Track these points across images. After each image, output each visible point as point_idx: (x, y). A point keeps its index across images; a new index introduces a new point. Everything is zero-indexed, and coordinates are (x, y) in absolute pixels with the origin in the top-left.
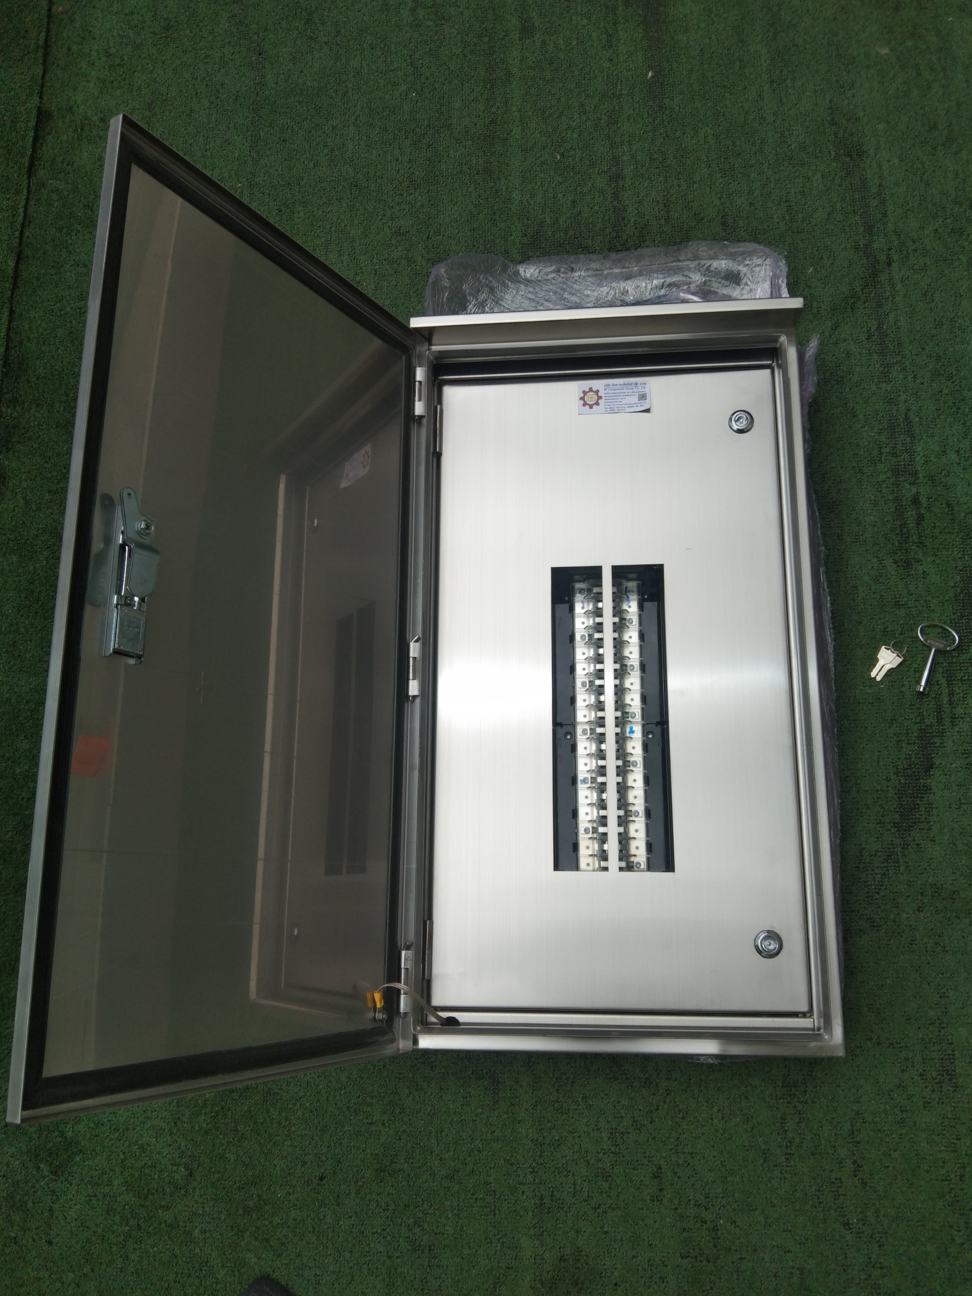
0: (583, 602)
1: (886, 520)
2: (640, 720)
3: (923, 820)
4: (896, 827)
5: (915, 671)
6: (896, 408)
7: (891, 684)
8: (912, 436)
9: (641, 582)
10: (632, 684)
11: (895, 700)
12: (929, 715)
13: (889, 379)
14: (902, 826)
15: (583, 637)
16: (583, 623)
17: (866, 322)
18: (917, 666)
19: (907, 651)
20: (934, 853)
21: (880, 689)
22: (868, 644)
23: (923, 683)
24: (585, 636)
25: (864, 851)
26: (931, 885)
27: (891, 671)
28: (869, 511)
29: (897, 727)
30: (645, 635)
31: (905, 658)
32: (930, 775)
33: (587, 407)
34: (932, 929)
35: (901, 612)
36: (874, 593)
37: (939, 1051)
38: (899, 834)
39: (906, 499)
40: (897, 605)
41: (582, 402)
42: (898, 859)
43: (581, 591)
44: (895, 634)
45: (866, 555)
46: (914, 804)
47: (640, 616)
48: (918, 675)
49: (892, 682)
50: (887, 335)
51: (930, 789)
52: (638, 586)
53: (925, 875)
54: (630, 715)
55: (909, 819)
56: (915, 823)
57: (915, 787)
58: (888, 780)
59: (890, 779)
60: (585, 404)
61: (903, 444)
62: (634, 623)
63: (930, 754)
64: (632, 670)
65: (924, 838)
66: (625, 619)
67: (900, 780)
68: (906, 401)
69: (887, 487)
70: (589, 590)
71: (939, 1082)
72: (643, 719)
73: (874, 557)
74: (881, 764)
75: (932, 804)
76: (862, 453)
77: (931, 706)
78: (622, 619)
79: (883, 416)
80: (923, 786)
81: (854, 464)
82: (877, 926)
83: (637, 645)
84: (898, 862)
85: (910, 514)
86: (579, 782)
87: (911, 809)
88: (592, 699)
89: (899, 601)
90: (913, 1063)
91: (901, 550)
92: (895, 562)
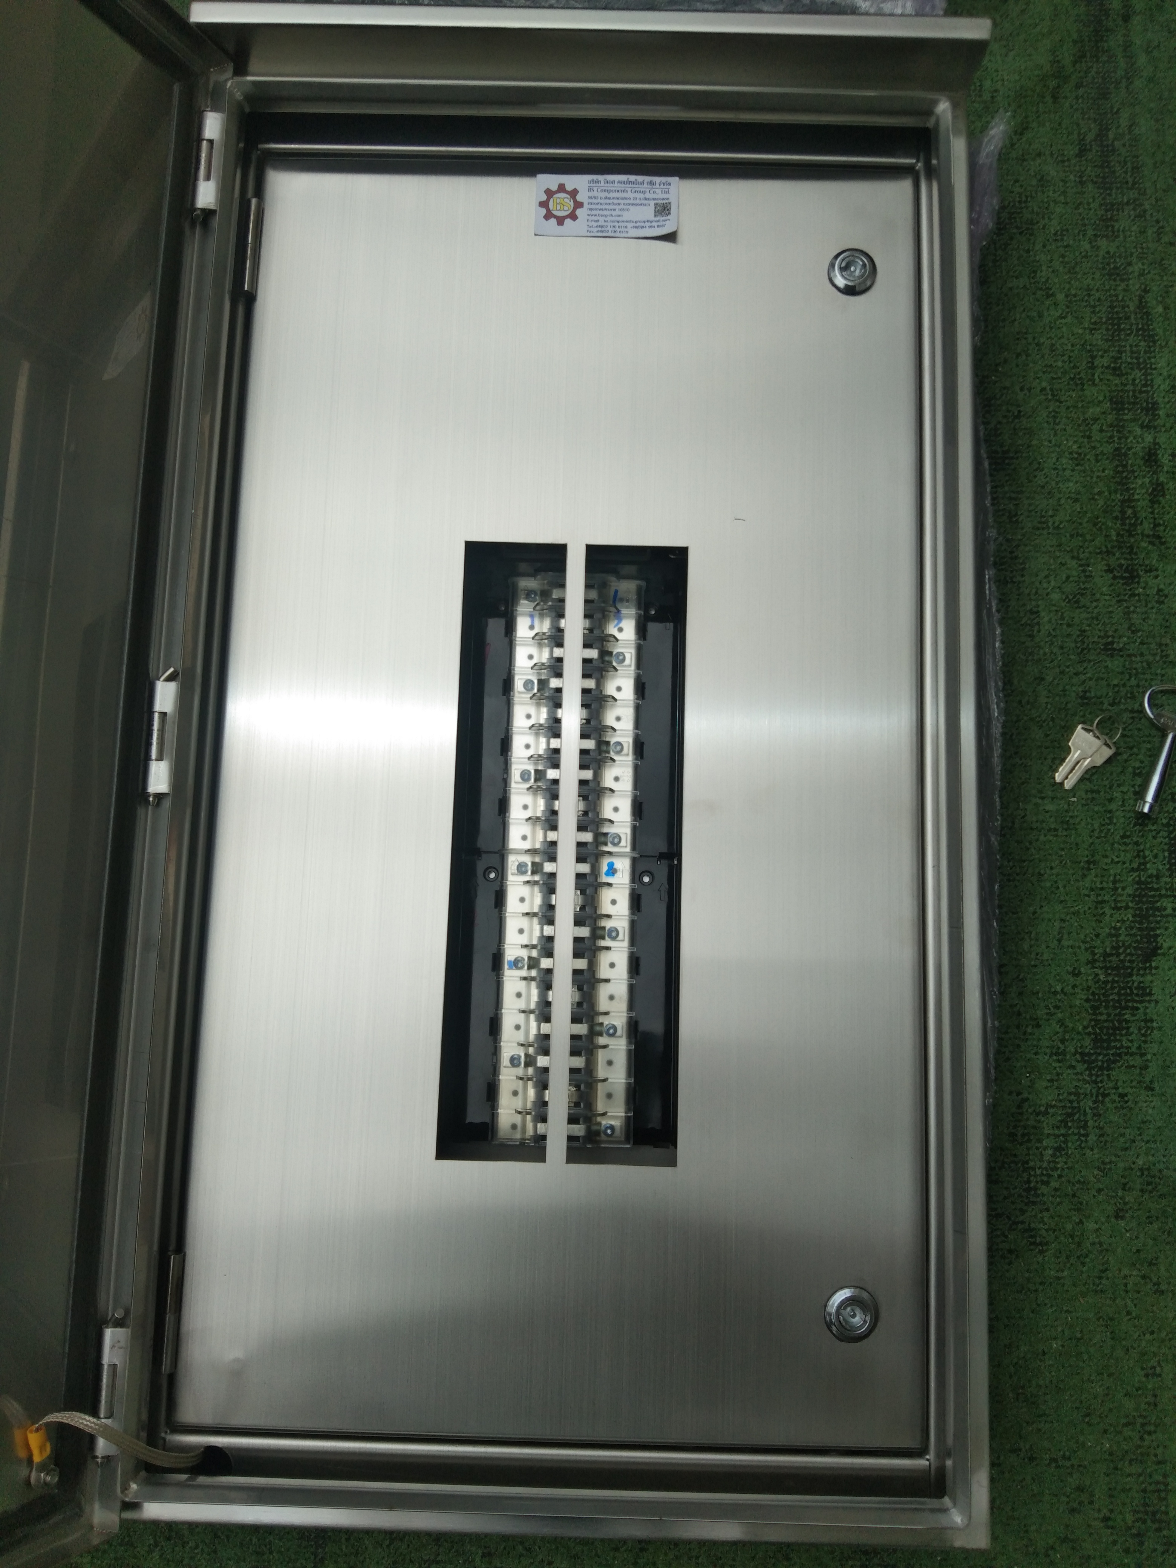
0: (532, 616)
1: (1096, 490)
2: (628, 849)
3: (1134, 1050)
4: (1085, 1062)
5: (1135, 774)
6: (1123, 286)
7: (1089, 796)
8: (1150, 338)
9: (643, 584)
10: (617, 779)
11: (1096, 826)
12: (1156, 856)
13: (1113, 232)
14: (1096, 1060)
15: (528, 684)
16: (531, 657)
17: (1078, 125)
18: (1137, 764)
19: (1123, 736)
20: (1150, 1111)
21: (1069, 804)
22: (1053, 719)
23: (1150, 797)
24: (532, 682)
25: (1026, 1105)
26: (1141, 1170)
27: (1092, 773)
28: (1068, 473)
29: (1096, 876)
30: (647, 686)
31: (1118, 748)
32: (1151, 968)
33: (553, 221)
34: (1138, 1251)
35: (1115, 664)
36: (1069, 625)
37: (1140, 1475)
38: (1091, 1075)
39: (1135, 454)
40: (1109, 650)
41: (543, 211)
42: (1086, 1122)
43: (529, 594)
44: (1102, 703)
45: (1058, 554)
46: (1120, 1022)
47: (639, 649)
48: (1139, 781)
49: (1092, 791)
50: (1114, 151)
51: (1150, 994)
52: (639, 589)
53: (1132, 1153)
54: (610, 839)
55: (1108, 1048)
56: (1120, 1055)
57: (1123, 988)
58: (1076, 974)
59: (1080, 973)
60: (548, 216)
61: (1132, 352)
62: (627, 662)
63: (1153, 929)
64: (619, 753)
65: (1134, 1083)
66: (611, 654)
67: (1097, 975)
68: (1141, 274)
69: (1101, 430)
70: (545, 595)
71: (1139, 1535)
72: (634, 847)
73: (1073, 558)
74: (1065, 943)
75: (1152, 1021)
76: (1060, 364)
77: (1159, 840)
78: (605, 654)
79: (1099, 300)
80: (1137, 988)
81: (1044, 384)
82: (1041, 1244)
83: (632, 703)
84: (1085, 1127)
85: (1139, 482)
86: (506, 966)
87: (1114, 1029)
88: (540, 806)
89: (1112, 643)
90: (1092, 1495)
91: (1120, 547)
92: (1110, 571)
